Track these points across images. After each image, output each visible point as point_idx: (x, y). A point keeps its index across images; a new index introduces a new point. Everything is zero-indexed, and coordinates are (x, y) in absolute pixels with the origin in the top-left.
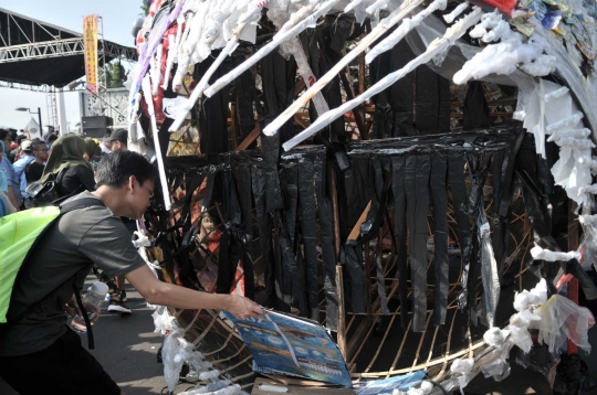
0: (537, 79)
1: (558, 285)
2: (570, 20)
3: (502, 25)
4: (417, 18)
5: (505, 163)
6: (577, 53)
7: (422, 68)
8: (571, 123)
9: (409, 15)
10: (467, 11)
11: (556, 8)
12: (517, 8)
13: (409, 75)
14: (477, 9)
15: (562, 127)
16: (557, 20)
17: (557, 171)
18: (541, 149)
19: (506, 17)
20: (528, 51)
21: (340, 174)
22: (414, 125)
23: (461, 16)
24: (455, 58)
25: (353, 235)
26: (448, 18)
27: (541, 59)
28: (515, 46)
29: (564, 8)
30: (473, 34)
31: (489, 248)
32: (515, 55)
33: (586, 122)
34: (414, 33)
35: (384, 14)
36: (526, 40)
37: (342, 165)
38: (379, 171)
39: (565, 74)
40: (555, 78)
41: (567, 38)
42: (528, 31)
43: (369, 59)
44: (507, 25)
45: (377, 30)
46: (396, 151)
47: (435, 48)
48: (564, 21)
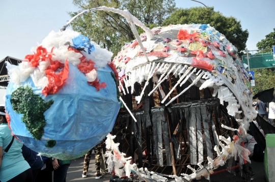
0: (220, 86)
1: (234, 139)
2: (228, 69)
3: (209, 75)
4: (190, 75)
5: (217, 108)
6: (231, 78)
7: (192, 86)
8: (229, 96)
9: (188, 74)
10: (201, 72)
11: (223, 68)
12: (213, 69)
13: (190, 88)
14: (203, 71)
15: (227, 97)
16: (224, 70)
17: (228, 108)
18: (222, 103)
19: (210, 72)
20: (216, 80)
21: (169, 114)
22: (190, 98)
23: (200, 73)
24: (200, 83)
25: (175, 133)
26: (197, 74)
27: (220, 81)
28: (213, 79)
29: (225, 68)
30: (203, 78)
31: (215, 132)
32: (213, 82)
33: (234, 95)
34: (189, 78)
35: (182, 74)
36: (216, 78)
37: (170, 111)
38: (181, 112)
39: (227, 84)
40: (224, 85)
41: (227, 74)
42: (216, 75)
43: (181, 86)
44: (211, 74)
45: (181, 79)
46: (186, 106)
47: (194, 82)
48: (226, 70)
